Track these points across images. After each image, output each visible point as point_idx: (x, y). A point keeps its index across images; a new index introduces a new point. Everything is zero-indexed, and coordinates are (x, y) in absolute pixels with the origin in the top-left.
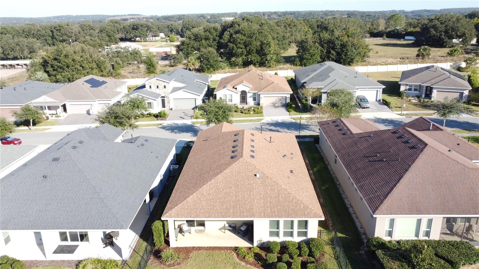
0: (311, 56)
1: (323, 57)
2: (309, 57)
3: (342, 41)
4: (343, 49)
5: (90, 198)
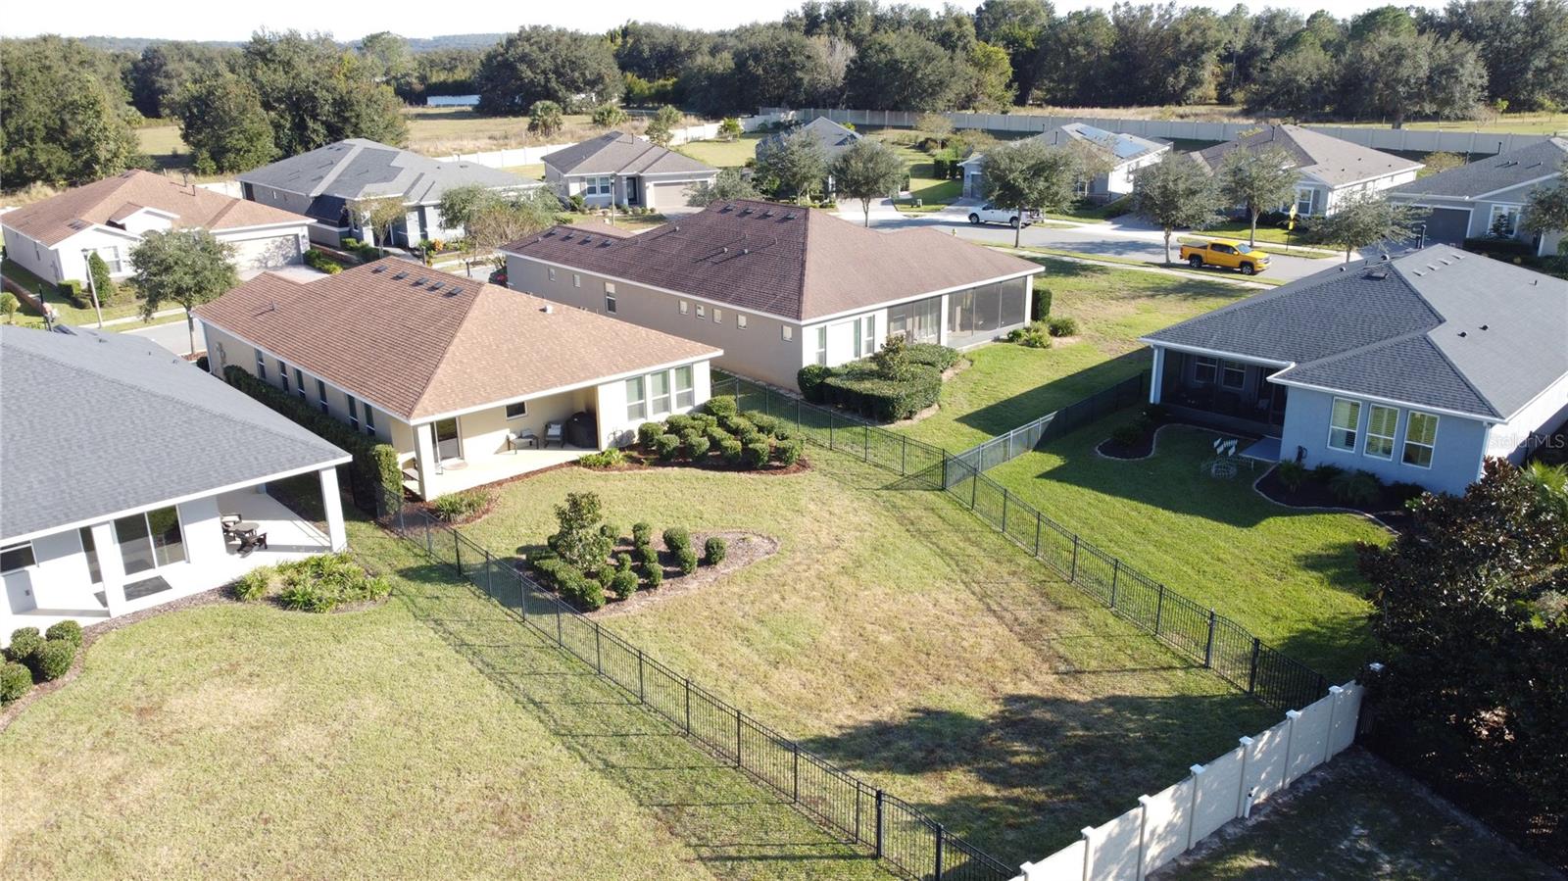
0: (250, 140)
1: (285, 142)
2: (244, 143)
3: (335, 89)
4: (347, 114)
5: (185, 422)
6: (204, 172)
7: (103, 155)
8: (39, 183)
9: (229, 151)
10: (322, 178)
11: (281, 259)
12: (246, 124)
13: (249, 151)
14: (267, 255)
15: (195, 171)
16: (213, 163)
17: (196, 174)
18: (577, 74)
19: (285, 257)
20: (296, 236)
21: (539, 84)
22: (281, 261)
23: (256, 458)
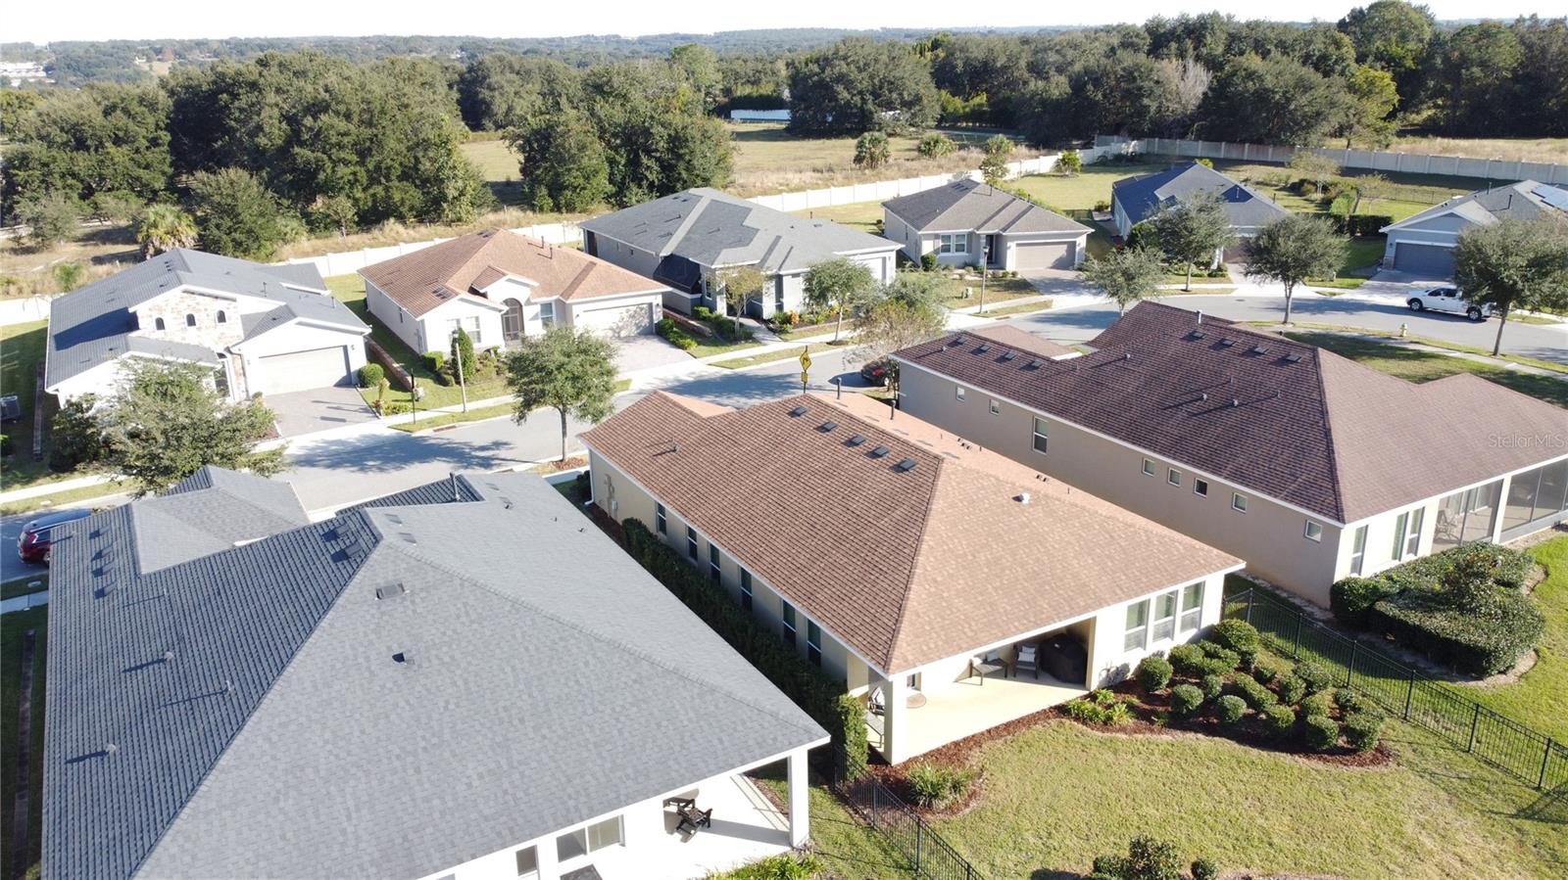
0: (587, 178)
1: (618, 178)
2: (581, 181)
3: (670, 124)
4: (682, 151)
5: (635, 681)
6: (541, 209)
7: (451, 193)
8: (392, 220)
9: (566, 188)
10: (670, 234)
11: (634, 328)
12: (585, 161)
13: (584, 188)
14: (620, 324)
15: (533, 208)
16: (550, 201)
17: (534, 211)
18: (894, 95)
19: (638, 326)
20: (650, 305)
21: (856, 105)
22: (634, 331)
23: (721, 741)
